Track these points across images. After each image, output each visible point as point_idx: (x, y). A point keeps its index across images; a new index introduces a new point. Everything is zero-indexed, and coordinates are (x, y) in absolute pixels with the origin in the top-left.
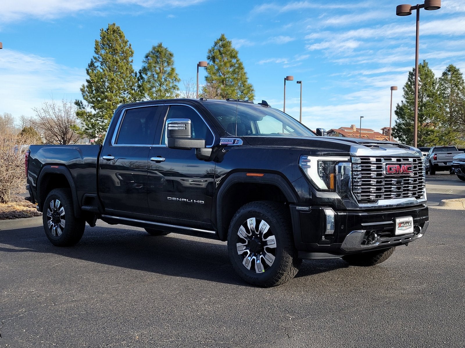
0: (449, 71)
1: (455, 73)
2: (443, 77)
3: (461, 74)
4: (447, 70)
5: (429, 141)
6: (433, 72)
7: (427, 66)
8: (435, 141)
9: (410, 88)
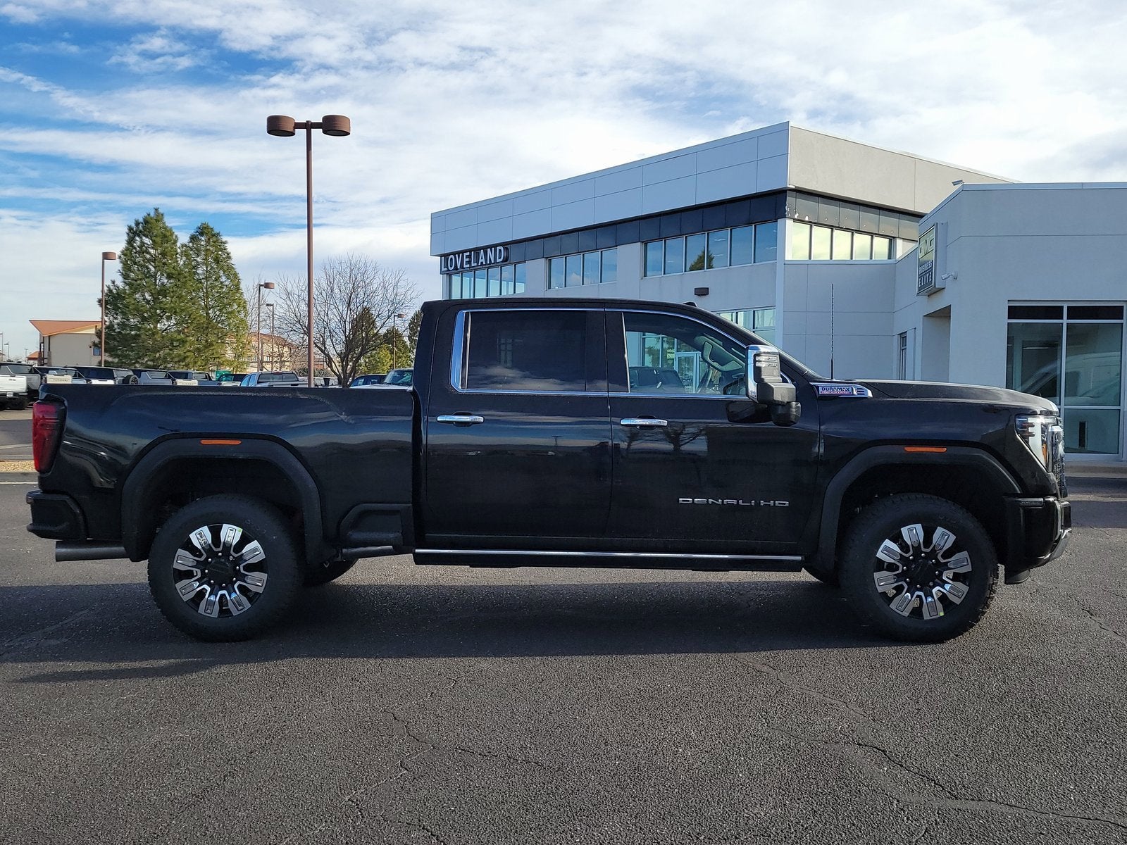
0: (202, 234)
1: (214, 239)
2: (191, 244)
3: (225, 243)
4: (197, 232)
5: (176, 359)
6: (176, 233)
7: (162, 219)
8: (188, 360)
9: (130, 257)
